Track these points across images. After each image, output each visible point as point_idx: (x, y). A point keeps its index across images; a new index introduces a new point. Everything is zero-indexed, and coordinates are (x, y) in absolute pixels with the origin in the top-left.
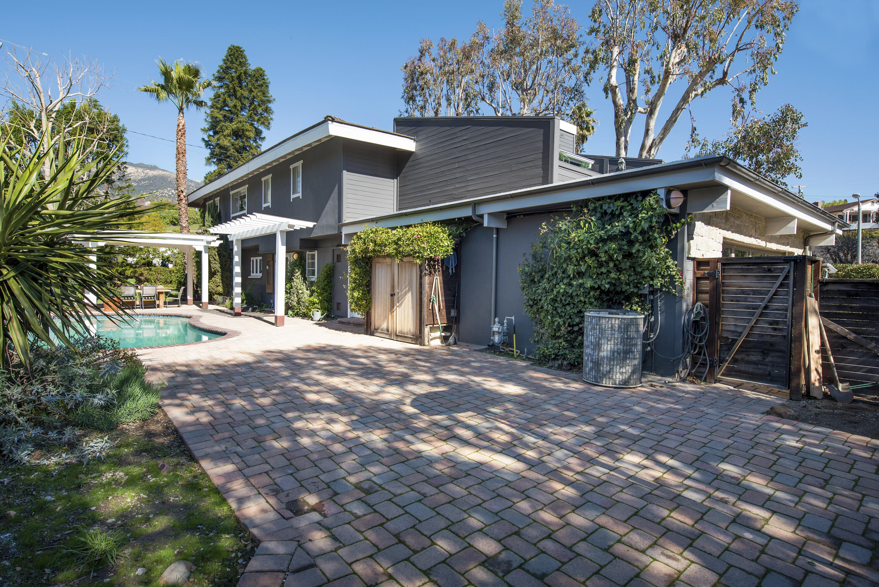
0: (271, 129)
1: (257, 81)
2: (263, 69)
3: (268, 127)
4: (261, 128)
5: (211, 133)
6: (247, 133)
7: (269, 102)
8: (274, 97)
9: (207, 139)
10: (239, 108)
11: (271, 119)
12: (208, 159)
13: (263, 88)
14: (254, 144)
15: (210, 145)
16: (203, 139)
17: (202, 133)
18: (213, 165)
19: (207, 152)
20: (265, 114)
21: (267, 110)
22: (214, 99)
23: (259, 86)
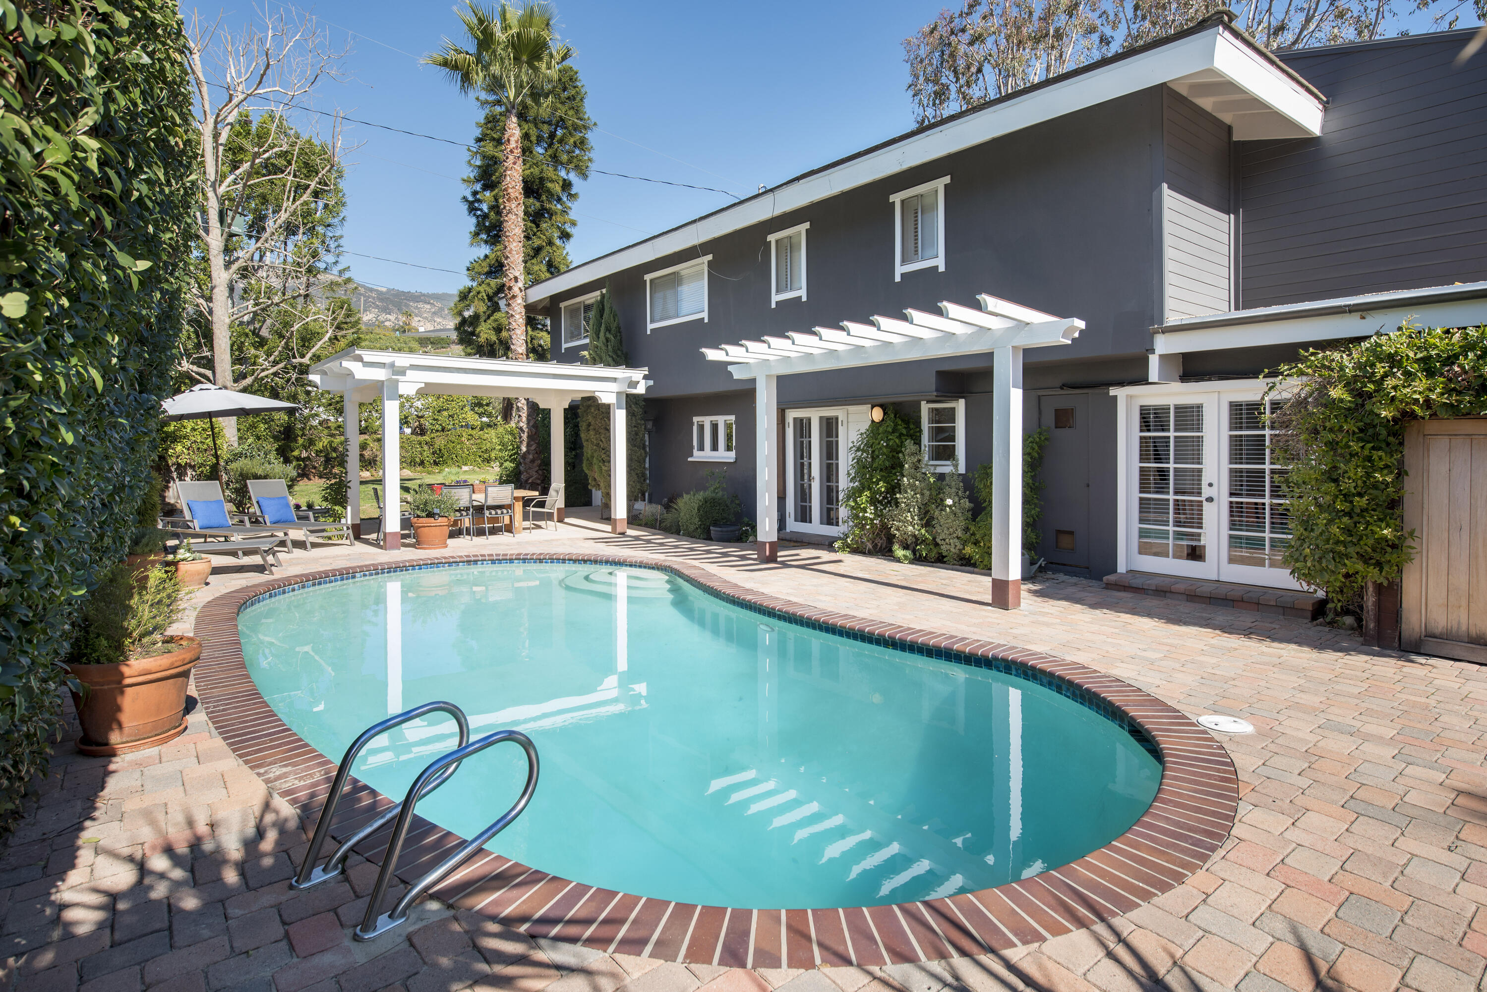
0: (589, 179)
1: (565, 89)
2: (575, 69)
3: (584, 176)
4: (572, 177)
5: (478, 187)
6: (549, 185)
7: (585, 127)
8: (593, 120)
9: (471, 199)
10: (533, 138)
11: (590, 160)
12: (477, 234)
13: (574, 104)
14: (559, 206)
15: (477, 209)
16: (465, 199)
17: (464, 186)
18: (483, 245)
19: (471, 223)
20: (577, 152)
21: (582, 144)
22: (486, 124)
23: (569, 98)
